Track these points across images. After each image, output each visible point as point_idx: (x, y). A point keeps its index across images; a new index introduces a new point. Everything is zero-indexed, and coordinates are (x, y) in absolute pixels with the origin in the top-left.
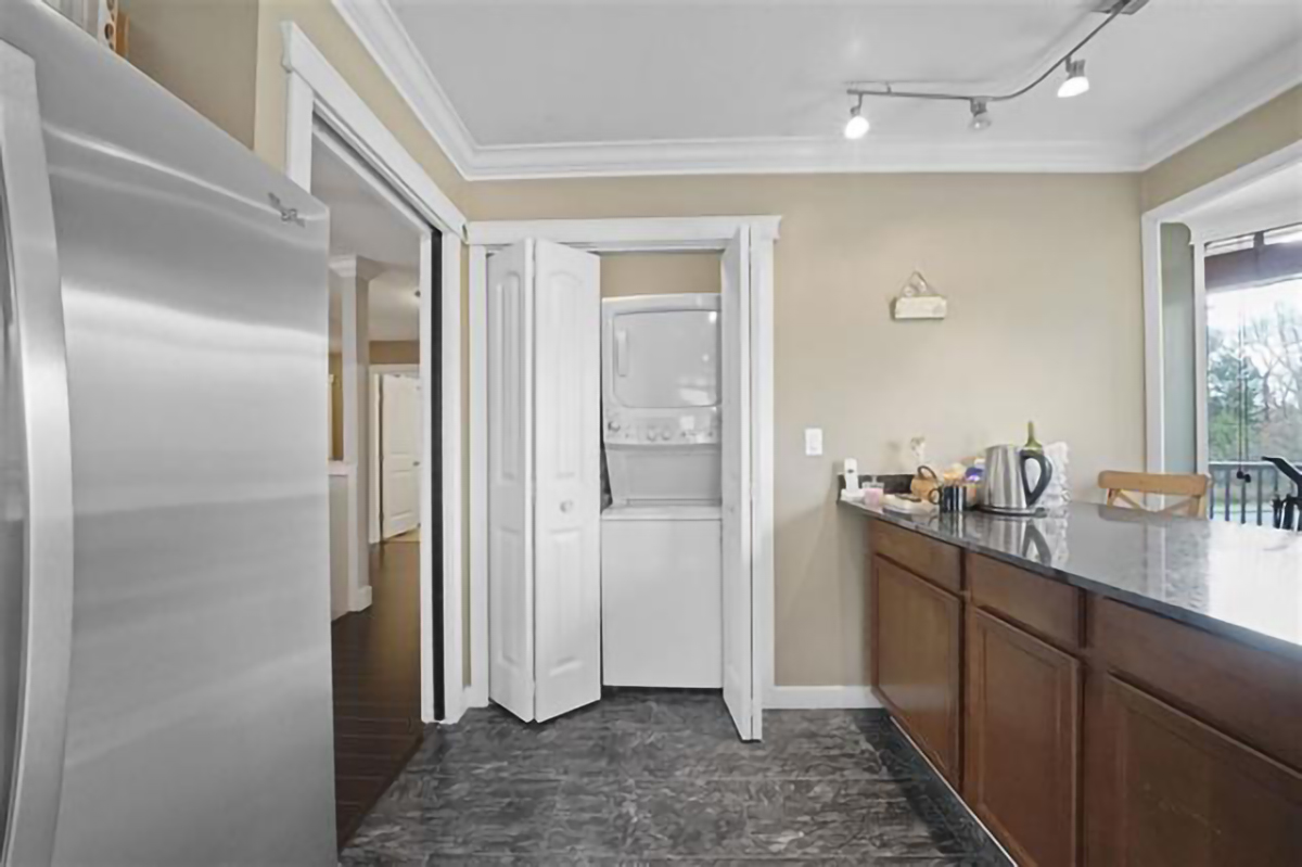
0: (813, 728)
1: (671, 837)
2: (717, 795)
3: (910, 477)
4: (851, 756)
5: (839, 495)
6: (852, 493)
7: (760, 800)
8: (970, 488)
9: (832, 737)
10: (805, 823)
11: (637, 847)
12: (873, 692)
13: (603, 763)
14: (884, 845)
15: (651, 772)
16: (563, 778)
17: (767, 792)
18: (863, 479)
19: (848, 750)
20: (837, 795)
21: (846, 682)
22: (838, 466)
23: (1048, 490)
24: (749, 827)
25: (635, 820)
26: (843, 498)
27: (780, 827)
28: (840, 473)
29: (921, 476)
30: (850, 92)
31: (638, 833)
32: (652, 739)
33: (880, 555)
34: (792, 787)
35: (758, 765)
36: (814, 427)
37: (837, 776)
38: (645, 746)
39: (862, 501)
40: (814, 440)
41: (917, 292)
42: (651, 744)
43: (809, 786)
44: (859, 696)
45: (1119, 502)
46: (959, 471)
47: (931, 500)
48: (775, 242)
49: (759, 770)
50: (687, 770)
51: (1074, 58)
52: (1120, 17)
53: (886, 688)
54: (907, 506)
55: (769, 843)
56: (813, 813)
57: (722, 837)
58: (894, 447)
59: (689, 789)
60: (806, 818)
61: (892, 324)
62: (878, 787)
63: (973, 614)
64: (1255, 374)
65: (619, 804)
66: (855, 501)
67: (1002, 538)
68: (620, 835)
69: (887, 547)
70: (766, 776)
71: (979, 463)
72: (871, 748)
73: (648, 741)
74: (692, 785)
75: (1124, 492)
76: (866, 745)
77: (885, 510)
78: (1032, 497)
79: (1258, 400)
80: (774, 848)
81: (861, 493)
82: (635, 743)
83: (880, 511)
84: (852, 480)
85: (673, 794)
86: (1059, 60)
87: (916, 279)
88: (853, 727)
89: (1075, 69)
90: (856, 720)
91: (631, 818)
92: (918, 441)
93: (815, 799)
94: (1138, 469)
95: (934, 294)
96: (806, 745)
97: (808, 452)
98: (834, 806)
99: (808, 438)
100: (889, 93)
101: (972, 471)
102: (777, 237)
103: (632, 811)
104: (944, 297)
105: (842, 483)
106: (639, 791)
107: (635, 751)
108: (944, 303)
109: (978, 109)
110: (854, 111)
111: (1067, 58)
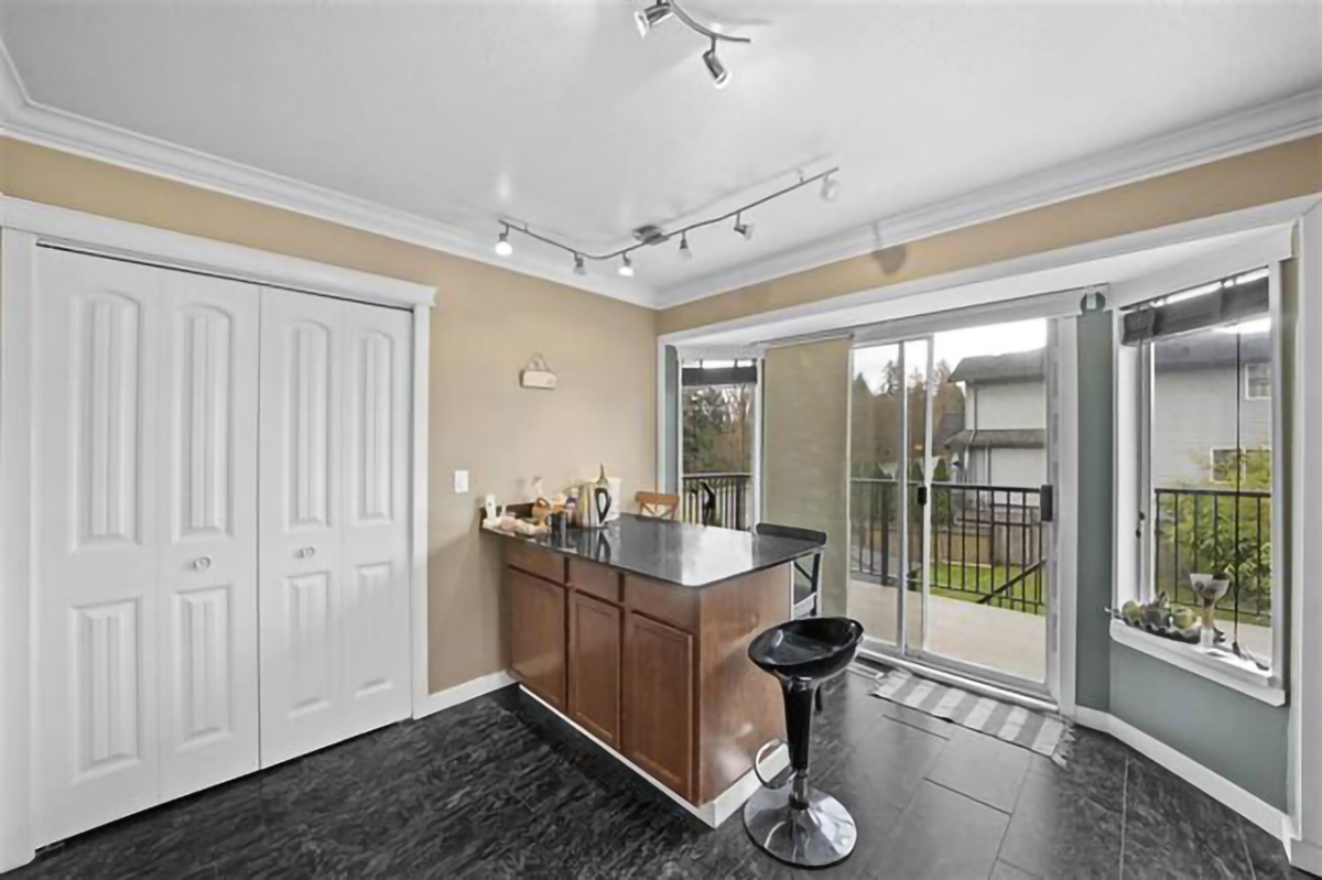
0: (463, 717)
1: (360, 844)
2: (395, 796)
3: (531, 505)
4: (496, 723)
5: (481, 523)
6: (491, 522)
7: (431, 783)
8: (570, 512)
9: (480, 717)
10: (470, 780)
11: (329, 867)
12: (508, 673)
13: (262, 828)
14: (524, 767)
15: (322, 810)
16: (214, 864)
17: (437, 774)
18: (499, 510)
19: (493, 721)
20: (489, 752)
21: (487, 672)
22: (480, 500)
23: (610, 509)
24: (427, 804)
25: (319, 851)
26: (484, 526)
27: (451, 792)
28: (481, 506)
29: (539, 505)
30: (502, 222)
31: (326, 859)
32: (313, 785)
33: (512, 567)
34: (455, 762)
35: (424, 760)
36: (461, 469)
37: (487, 741)
38: (305, 794)
39: (500, 528)
40: (462, 480)
41: (537, 369)
42: (314, 790)
43: (468, 756)
44: (495, 681)
45: (645, 513)
46: (563, 500)
47: (546, 523)
48: (431, 308)
49: (424, 764)
50: (359, 792)
51: (628, 255)
52: (647, 246)
53: (520, 667)
54: (531, 529)
55: (446, 805)
56: (472, 772)
57: (406, 821)
58: (521, 482)
59: (368, 804)
60: (470, 777)
61: (523, 390)
62: (516, 736)
63: (573, 597)
64: (723, 401)
65: (297, 847)
66: (495, 527)
67: (586, 549)
68: (308, 869)
69: (517, 561)
70: (432, 766)
71: (575, 493)
72: (508, 713)
73: (308, 789)
74: (368, 800)
75: (648, 505)
76: (504, 712)
77: (517, 533)
78: (602, 516)
79: (724, 418)
80: (450, 806)
81: (498, 521)
82: (292, 797)
83: (513, 535)
84: (491, 511)
85: (352, 815)
86: (617, 250)
87: (537, 359)
88: (494, 704)
89: (627, 262)
90: (496, 700)
91: (314, 851)
92: (537, 479)
93: (473, 762)
94: (652, 490)
95: (548, 370)
96: (461, 731)
97: (458, 490)
98: (488, 760)
99: (457, 479)
100: (526, 231)
101: (571, 500)
102: (433, 304)
103: (312, 846)
104: (554, 373)
105: (483, 514)
106: (314, 830)
107: (296, 803)
108: (554, 378)
109: (580, 263)
110: (503, 237)
111: (624, 252)
